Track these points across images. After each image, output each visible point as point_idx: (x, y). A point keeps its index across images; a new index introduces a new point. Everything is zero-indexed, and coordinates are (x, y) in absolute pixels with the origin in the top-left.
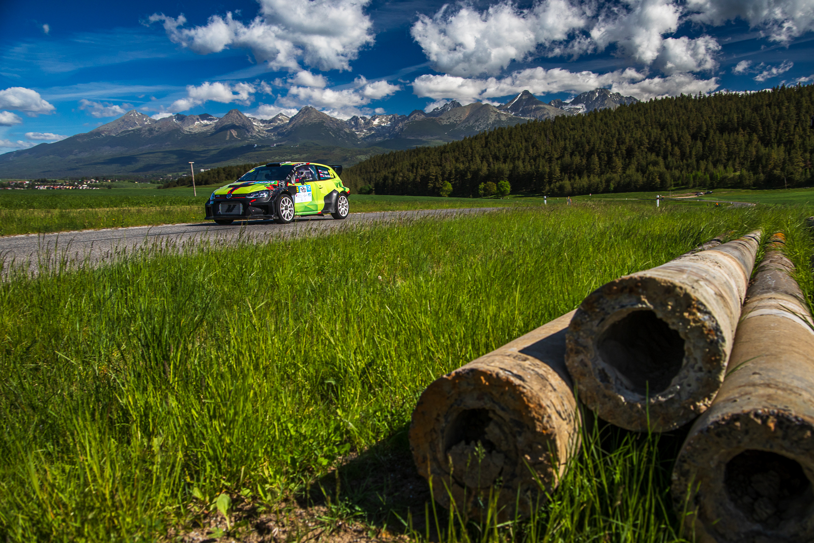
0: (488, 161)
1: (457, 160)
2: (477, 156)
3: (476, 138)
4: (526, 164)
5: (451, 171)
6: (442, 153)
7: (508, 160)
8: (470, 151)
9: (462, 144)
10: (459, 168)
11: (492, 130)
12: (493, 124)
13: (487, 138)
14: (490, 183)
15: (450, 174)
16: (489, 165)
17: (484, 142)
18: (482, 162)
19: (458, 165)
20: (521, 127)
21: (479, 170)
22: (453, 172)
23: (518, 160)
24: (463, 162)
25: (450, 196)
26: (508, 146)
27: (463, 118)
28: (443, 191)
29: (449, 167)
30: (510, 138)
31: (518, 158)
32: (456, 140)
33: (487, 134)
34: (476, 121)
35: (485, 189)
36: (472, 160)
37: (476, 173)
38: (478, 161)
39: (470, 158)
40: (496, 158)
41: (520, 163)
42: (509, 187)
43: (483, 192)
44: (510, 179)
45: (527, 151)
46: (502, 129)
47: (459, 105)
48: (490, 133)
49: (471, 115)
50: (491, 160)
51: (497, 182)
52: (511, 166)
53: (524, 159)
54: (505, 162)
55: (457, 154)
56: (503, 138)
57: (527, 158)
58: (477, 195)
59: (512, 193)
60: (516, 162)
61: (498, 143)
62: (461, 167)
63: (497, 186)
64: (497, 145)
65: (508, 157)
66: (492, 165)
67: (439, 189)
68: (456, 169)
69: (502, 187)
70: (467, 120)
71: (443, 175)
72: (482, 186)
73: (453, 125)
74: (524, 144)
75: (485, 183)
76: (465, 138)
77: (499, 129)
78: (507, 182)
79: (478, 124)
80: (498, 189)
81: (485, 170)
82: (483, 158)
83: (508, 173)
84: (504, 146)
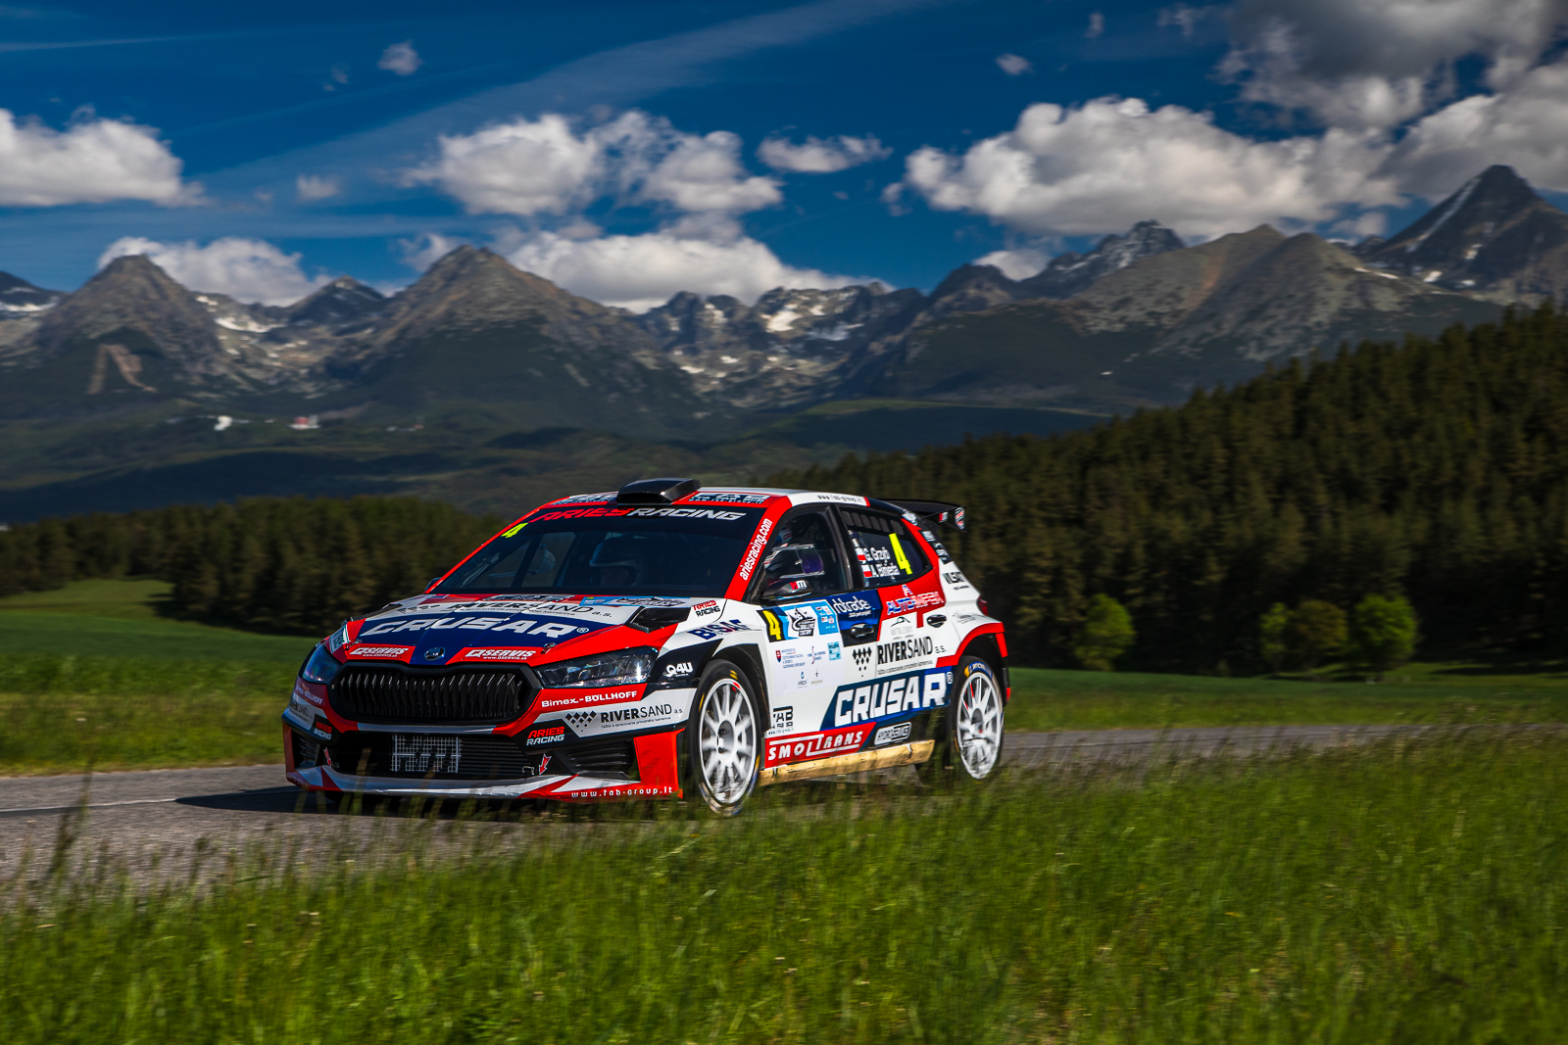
0: (1305, 503)
1: (1158, 496)
2: (1254, 477)
3: (1250, 394)
4: (1496, 514)
5: (1128, 548)
6: (1089, 462)
7: (1407, 498)
8: (1220, 454)
9: (1184, 425)
10: (1164, 536)
11: (1329, 357)
12: (1336, 328)
13: (1302, 394)
14: (1317, 605)
15: (1124, 562)
16: (1312, 524)
17: (1286, 410)
18: (1277, 504)
19: (1161, 521)
20: (1473, 339)
21: (1264, 544)
22: (1139, 553)
23: (1457, 496)
24: (1186, 510)
25: (1120, 665)
26: (1409, 430)
27: (1190, 302)
28: (1087, 641)
29: (1116, 529)
30: (1419, 396)
31: (1457, 489)
32: (1153, 406)
33: (1304, 374)
34: (1254, 314)
35: (1289, 635)
36: (1229, 496)
37: (1246, 564)
38: (1261, 502)
39: (1219, 489)
40: (1349, 489)
41: (1465, 515)
42: (1411, 622)
43: (1277, 647)
44: (1416, 587)
45: (1501, 455)
46: (1375, 352)
47: (1171, 240)
48: (1319, 369)
49: (1229, 290)
50: (1322, 498)
51: (1349, 600)
52: (1421, 526)
53: (1487, 490)
54: (1389, 506)
55: (1156, 468)
56: (1383, 395)
57: (1503, 486)
58: (1248, 663)
59: (1425, 651)
60: (1448, 508)
61: (1358, 417)
62: (1178, 528)
63: (1351, 621)
64: (1351, 428)
65: (1402, 484)
66: (1326, 524)
67: (1067, 630)
68: (1154, 539)
69: (1375, 623)
70: (1211, 309)
71: (1088, 566)
72: (1277, 617)
73: (1139, 335)
74: (1487, 420)
75: (1292, 604)
76: (1196, 396)
77: (1363, 348)
78: (1401, 604)
79: (1258, 328)
80: (1357, 634)
81: (1290, 541)
82: (1283, 486)
83: (1405, 557)
84: (1388, 431)
